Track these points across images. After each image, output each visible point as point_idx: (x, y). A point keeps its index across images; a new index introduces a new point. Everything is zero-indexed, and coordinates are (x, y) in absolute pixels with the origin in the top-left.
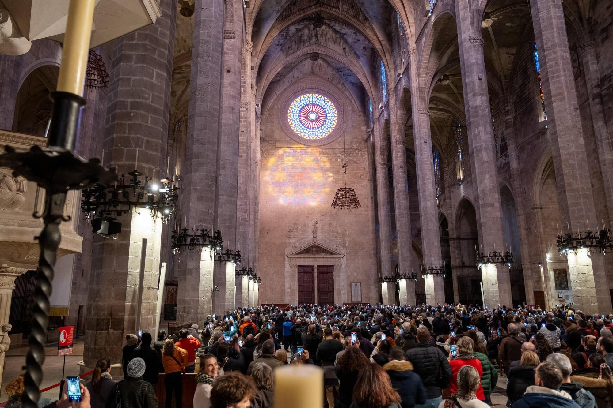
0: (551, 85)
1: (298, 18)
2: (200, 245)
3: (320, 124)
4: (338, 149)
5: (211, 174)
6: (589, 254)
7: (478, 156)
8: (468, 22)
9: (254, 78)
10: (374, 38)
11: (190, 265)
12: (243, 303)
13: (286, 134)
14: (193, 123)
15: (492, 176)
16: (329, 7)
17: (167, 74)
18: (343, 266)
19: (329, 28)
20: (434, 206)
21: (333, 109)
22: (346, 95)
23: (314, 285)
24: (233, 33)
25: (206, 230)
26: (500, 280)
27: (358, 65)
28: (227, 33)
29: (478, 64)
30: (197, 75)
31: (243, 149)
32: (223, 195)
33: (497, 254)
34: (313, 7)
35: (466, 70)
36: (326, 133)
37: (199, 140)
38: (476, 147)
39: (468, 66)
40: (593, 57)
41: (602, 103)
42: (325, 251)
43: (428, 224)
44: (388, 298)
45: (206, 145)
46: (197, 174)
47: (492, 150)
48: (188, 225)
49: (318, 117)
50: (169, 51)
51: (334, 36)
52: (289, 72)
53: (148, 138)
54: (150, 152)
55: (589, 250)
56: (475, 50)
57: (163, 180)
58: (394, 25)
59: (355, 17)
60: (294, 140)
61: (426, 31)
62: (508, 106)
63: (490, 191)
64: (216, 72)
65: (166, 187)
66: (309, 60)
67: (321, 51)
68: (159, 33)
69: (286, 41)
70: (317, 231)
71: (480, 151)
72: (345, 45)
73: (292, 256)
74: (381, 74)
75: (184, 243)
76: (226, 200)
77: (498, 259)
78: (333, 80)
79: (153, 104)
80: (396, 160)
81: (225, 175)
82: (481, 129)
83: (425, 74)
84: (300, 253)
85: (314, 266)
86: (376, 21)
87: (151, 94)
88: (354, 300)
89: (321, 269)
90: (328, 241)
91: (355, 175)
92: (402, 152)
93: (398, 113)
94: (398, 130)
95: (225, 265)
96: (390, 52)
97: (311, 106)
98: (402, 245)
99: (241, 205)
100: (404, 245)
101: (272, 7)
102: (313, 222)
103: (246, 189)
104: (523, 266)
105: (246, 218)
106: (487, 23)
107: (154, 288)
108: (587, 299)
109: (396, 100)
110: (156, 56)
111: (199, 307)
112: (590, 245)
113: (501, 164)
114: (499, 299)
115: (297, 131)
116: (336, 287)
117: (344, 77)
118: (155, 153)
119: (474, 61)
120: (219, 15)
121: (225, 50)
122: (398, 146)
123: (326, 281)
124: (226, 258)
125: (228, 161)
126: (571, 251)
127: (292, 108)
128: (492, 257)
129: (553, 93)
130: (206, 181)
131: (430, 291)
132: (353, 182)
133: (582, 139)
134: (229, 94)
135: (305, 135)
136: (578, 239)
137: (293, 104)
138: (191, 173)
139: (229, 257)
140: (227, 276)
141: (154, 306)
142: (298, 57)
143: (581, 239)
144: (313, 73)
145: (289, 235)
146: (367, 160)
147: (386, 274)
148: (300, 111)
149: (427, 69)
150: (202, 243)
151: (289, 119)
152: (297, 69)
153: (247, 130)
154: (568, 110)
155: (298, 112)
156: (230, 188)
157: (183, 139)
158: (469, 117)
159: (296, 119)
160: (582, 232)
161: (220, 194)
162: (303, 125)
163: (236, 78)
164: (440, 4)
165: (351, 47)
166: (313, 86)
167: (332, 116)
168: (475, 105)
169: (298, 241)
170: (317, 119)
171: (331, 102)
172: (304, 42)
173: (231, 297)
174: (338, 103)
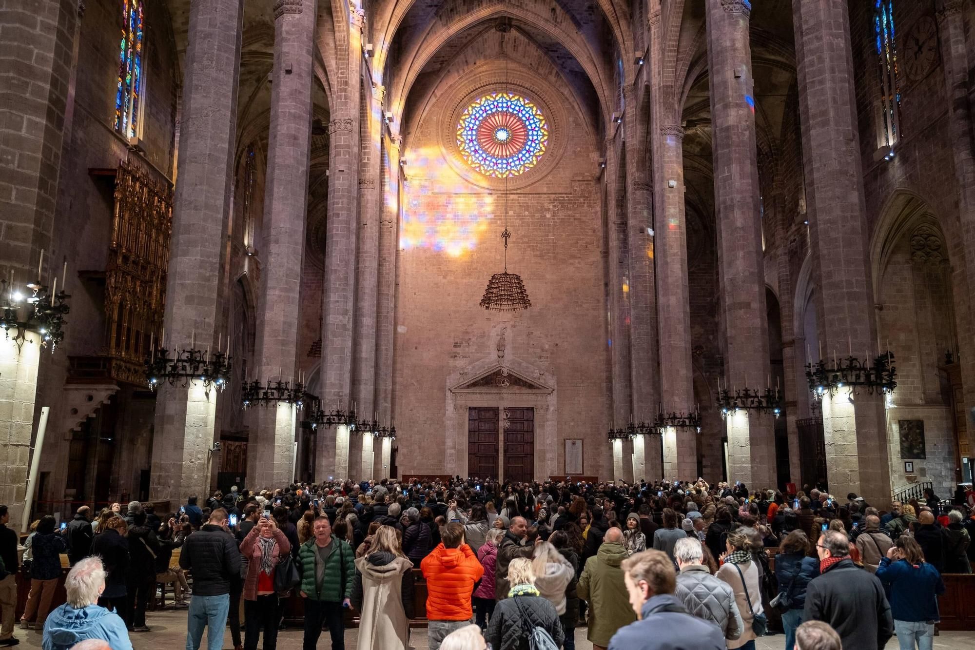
0: (809, 97)
2: (187, 375)
3: (515, 150)
4: (546, 196)
5: (211, 259)
6: (852, 397)
7: (727, 217)
11: (171, 408)
12: (337, 471)
13: (452, 168)
17: (48, 120)
18: (552, 409)
20: (682, 302)
21: (541, 121)
22: (562, 93)
23: (498, 443)
24: (298, 4)
25: (199, 351)
26: (753, 439)
27: (578, 39)
28: (287, 4)
29: (735, 50)
30: (191, 93)
31: (342, 202)
32: (274, 288)
33: (752, 393)
35: (716, 60)
36: (527, 165)
37: (191, 203)
38: (724, 202)
39: (718, 53)
40: (959, 30)
41: (969, 117)
42: (519, 382)
43: (670, 336)
44: (623, 468)
45: (203, 211)
46: (186, 259)
47: (752, 206)
48: (169, 342)
49: (513, 136)
50: (53, 83)
52: (458, 53)
53: (10, 223)
54: (13, 243)
55: (851, 389)
56: (730, 24)
57: (29, 285)
60: (466, 181)
63: (744, 282)
64: (225, 87)
65: (35, 295)
66: (493, 30)
67: (516, 12)
68: (34, 58)
70: (504, 346)
71: (730, 208)
72: (554, 3)
73: (458, 391)
76: (280, 296)
77: (752, 402)
78: (540, 68)
79: (19, 170)
80: (633, 218)
81: (279, 254)
82: (735, 168)
83: (675, 62)
84: (474, 384)
85: (498, 408)
87: (18, 155)
88: (569, 470)
89: (510, 413)
90: (524, 364)
91: (577, 243)
92: (644, 203)
93: (638, 131)
94: (638, 163)
95: (275, 406)
96: (628, 17)
97: (500, 117)
98: (638, 373)
99: (338, 301)
100: (642, 372)
102: (499, 329)
103: (347, 273)
105: (345, 325)
107: (19, 445)
108: (844, 474)
110: (28, 95)
111: (183, 475)
112: (854, 380)
114: (750, 473)
115: (473, 162)
116: (538, 446)
117: (560, 62)
118: (23, 245)
119: (729, 44)
121: (284, 35)
122: (637, 192)
123: (519, 436)
124: (276, 395)
125: (283, 229)
126: (826, 391)
127: (464, 120)
128: (741, 398)
129: (812, 112)
130: (201, 271)
131: (669, 457)
132: (573, 257)
133: (856, 194)
134: (289, 112)
135: (489, 168)
136: (833, 371)
137: (466, 112)
138: (176, 257)
139: (283, 394)
140: (278, 427)
141: (19, 471)
142: (471, 27)
143: (838, 370)
144: (502, 54)
145: (455, 353)
146: (600, 216)
147: (620, 424)
148: (479, 126)
149: (678, 52)
150: (191, 372)
151: (459, 141)
152: (472, 47)
153: (349, 169)
154: (833, 142)
155: (475, 127)
156: (287, 275)
157: (258, 180)
158: (716, 146)
159: (471, 141)
160: (840, 359)
161: (269, 285)
162: (484, 152)
163: (301, 84)
165: (565, 6)
166: (503, 79)
167: (537, 135)
168: (725, 125)
169: (470, 363)
170: (512, 140)
171: (537, 108)
172: (479, 0)
173: (285, 461)
174: (548, 110)
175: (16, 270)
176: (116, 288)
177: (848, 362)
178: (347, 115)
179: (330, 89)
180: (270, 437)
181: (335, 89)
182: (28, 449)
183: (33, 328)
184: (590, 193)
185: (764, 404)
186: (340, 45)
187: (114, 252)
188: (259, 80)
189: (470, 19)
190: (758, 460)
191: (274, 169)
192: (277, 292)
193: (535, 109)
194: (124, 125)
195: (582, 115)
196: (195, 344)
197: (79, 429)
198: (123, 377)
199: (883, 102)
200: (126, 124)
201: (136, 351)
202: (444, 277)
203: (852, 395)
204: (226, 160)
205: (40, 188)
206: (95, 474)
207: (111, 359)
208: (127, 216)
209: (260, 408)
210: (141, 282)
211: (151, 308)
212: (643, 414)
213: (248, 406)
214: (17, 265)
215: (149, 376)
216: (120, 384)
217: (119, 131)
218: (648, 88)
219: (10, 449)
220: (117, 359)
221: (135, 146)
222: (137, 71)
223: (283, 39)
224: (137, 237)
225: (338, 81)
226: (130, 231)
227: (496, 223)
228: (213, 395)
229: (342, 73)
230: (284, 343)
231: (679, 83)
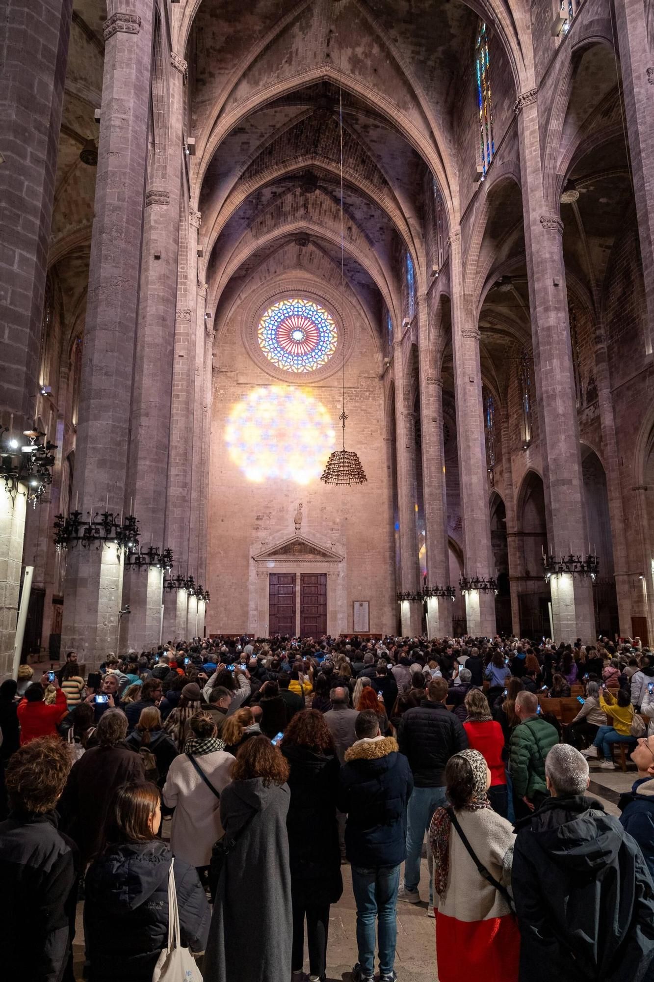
1: (275, 175)
2: (100, 539)
3: (309, 349)
4: (336, 389)
5: (121, 424)
7: (549, 405)
8: (540, 193)
9: (203, 270)
10: (397, 213)
11: (85, 571)
13: (254, 362)
14: (93, 340)
15: (569, 436)
16: (325, 160)
17: (38, 258)
18: (342, 574)
19: (326, 194)
20: (482, 481)
21: (331, 324)
22: (351, 302)
23: (295, 605)
24: (166, 196)
25: (111, 515)
26: (577, 600)
27: (371, 255)
28: (155, 195)
29: (554, 261)
30: (100, 262)
31: (182, 385)
32: (145, 458)
33: (575, 558)
34: (300, 159)
35: (535, 269)
36: (319, 362)
37: (101, 369)
38: (547, 392)
39: (538, 264)
42: (313, 551)
43: (472, 510)
44: (411, 626)
45: (114, 378)
46: (97, 424)
47: (571, 396)
48: (82, 505)
49: (307, 337)
50: (43, 220)
51: (334, 207)
52: (261, 263)
54: (6, 386)
56: (548, 239)
57: (27, 433)
58: (428, 193)
59: (366, 178)
60: (267, 373)
61: (476, 205)
62: (600, 328)
63: (566, 461)
65: (32, 443)
66: (293, 244)
67: (315, 229)
68: (24, 190)
69: (256, 212)
70: (300, 519)
71: (553, 397)
72: (351, 223)
73: (260, 559)
74: (407, 272)
75: (74, 535)
76: (150, 466)
77: (576, 567)
78: (332, 278)
79: (12, 307)
80: (426, 409)
81: (149, 427)
82: (556, 362)
83: (474, 274)
84: (275, 553)
85: (295, 574)
86: (401, 186)
87: (10, 291)
88: (357, 629)
89: (306, 579)
90: (318, 536)
91: (363, 431)
92: (435, 396)
93: (432, 334)
94: (430, 361)
95: (146, 571)
96: (421, 237)
97: (296, 320)
98: (432, 543)
99: (177, 475)
100: (435, 542)
101: (234, 156)
102: (296, 504)
103: (186, 449)
104: (616, 578)
105: (184, 497)
106: (570, 196)
107: (9, 609)
109: (429, 314)
110: (19, 228)
111: (98, 638)
113: (587, 420)
114: (575, 629)
115: (272, 358)
116: (330, 608)
117: (350, 274)
118: (14, 388)
119: (547, 256)
120: (139, 164)
121: (152, 223)
122: (430, 386)
123: (313, 599)
124: (147, 561)
125: (153, 404)
128: (566, 564)
130: (112, 435)
131: (473, 616)
132: (360, 443)
134: (158, 295)
135: (286, 364)
137: (266, 314)
139: (153, 560)
140: (149, 590)
141: (10, 637)
142: (276, 240)
144: (299, 265)
145: (257, 525)
146: (383, 408)
148: (278, 327)
149: (477, 266)
150: (104, 535)
151: (260, 339)
152: (274, 258)
153: (188, 354)
155: (274, 328)
156: (157, 447)
158: (538, 344)
159: (271, 339)
161: (139, 456)
162: (282, 349)
163: (169, 269)
164: (498, 163)
165: (360, 226)
166: (299, 287)
167: (328, 337)
168: (546, 325)
169: (270, 534)
170: (306, 340)
171: (328, 314)
172: (285, 215)
173: (155, 623)
174: (338, 316)
178: (186, 306)
180: (144, 600)
182: (16, 613)
183: (24, 480)
184: (374, 387)
186: (181, 243)
189: (276, 233)
190: (583, 618)
192: (148, 463)
193: (326, 314)
195: (368, 321)
196: (108, 508)
205: (31, 330)
209: (132, 572)
223: (151, 228)
227: (294, 411)
228: (122, 560)
229: (184, 268)
230: (154, 511)
231: (477, 293)
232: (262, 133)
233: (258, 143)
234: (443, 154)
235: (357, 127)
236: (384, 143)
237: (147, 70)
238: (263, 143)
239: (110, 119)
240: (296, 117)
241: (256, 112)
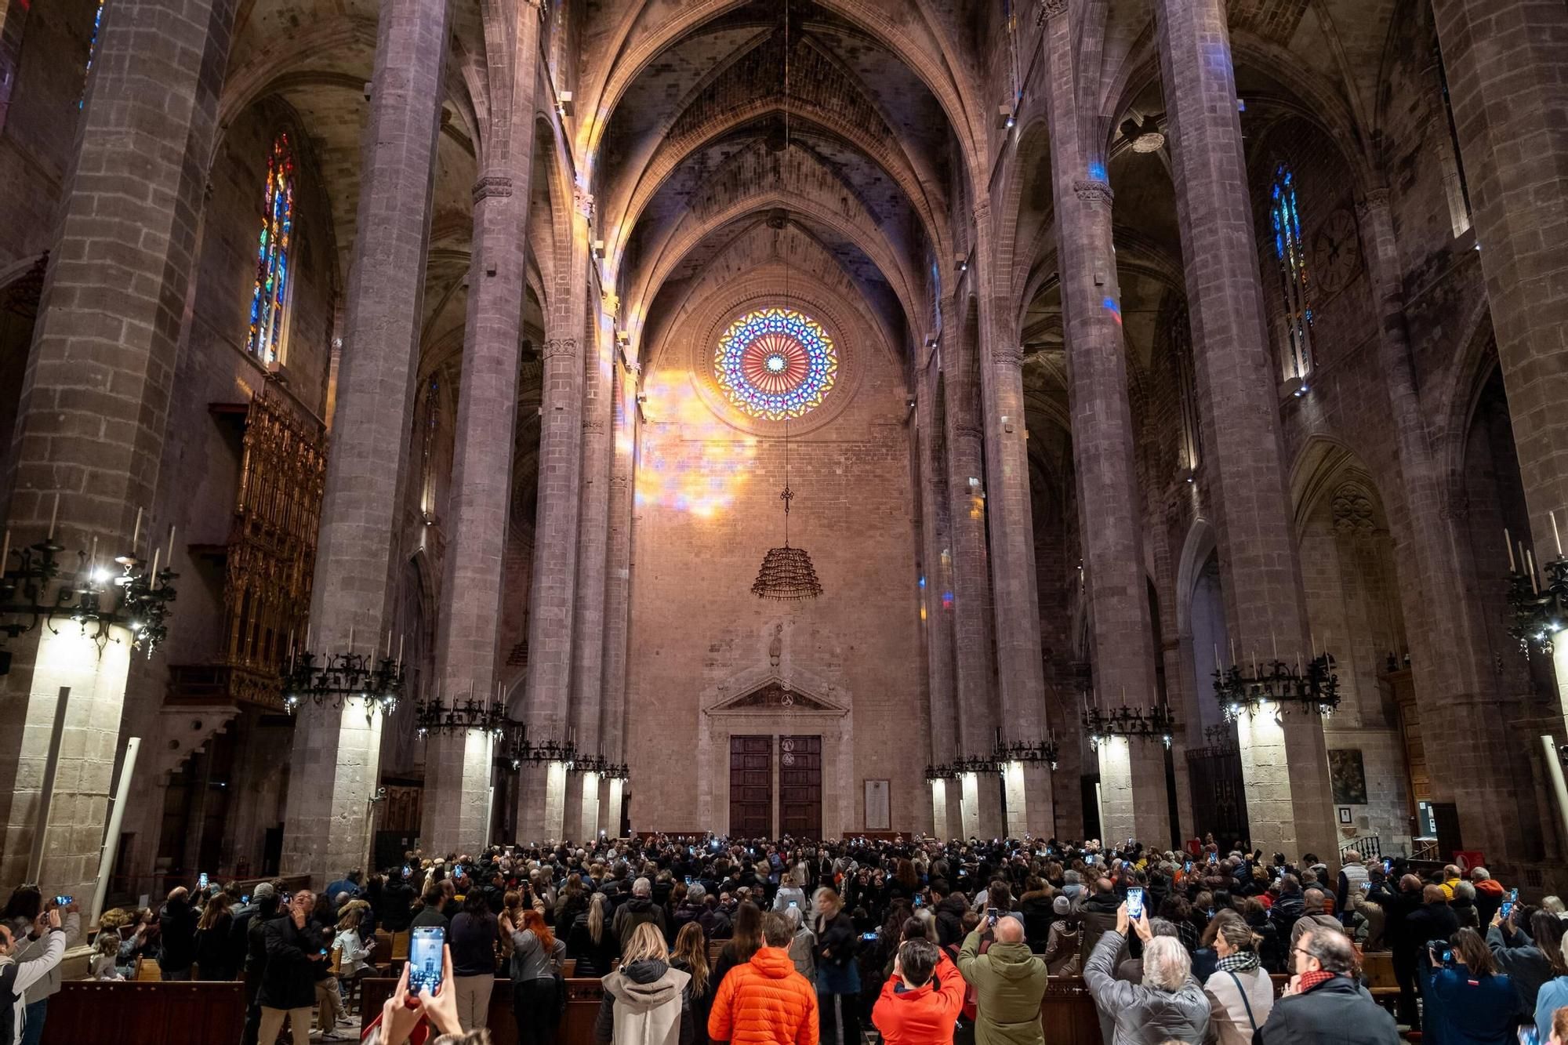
1: (720, 129)
2: (341, 691)
3: (793, 384)
4: (835, 445)
5: (379, 526)
6: (1280, 716)
7: (1090, 470)
8: (1074, 147)
9: (611, 276)
10: (907, 175)
11: (316, 740)
12: (547, 828)
13: (707, 407)
15: (1122, 519)
16: (797, 103)
18: (846, 737)
19: (805, 151)
20: (1027, 588)
21: (827, 345)
22: (856, 309)
23: (771, 786)
24: (506, 184)
25: (359, 657)
26: (1137, 779)
27: (878, 237)
28: (491, 184)
29: (1095, 249)
31: (560, 451)
32: (465, 568)
33: (1131, 712)
34: (758, 103)
35: (1069, 261)
36: (810, 404)
37: (353, 447)
38: (1087, 450)
39: (1072, 253)
40: (1386, 228)
41: (1407, 339)
42: (799, 700)
43: (1012, 635)
45: (371, 459)
46: (344, 526)
47: (1123, 455)
48: (316, 643)
49: (790, 365)
50: (167, 276)
51: (818, 169)
52: (716, 256)
53: (95, 469)
54: (98, 498)
55: (1279, 707)
56: (1086, 215)
57: (119, 559)
58: (952, 144)
59: (859, 125)
60: (728, 424)
61: (1006, 161)
63: (1116, 559)
64: (406, 290)
65: (128, 573)
66: (764, 226)
67: (794, 203)
69: (700, 183)
70: (779, 649)
71: (1096, 458)
72: (845, 192)
73: (715, 712)
76: (473, 580)
77: (1134, 726)
78: (826, 275)
79: (113, 395)
80: (956, 474)
81: (472, 521)
82: (1099, 404)
84: (738, 704)
85: (771, 737)
86: (910, 135)
87: (112, 373)
88: (870, 822)
89: (789, 744)
90: (808, 675)
91: (878, 509)
92: (970, 454)
93: (961, 358)
94: (961, 400)
95: (463, 736)
96: (945, 209)
97: (773, 339)
98: (967, 686)
99: (551, 588)
101: (656, 106)
102: (772, 626)
105: (561, 620)
106: (1149, 141)
107: (92, 795)
108: (1274, 828)
109: (957, 327)
111: (331, 837)
112: (1281, 693)
114: (1133, 826)
115: (736, 400)
116: (827, 791)
117: (853, 267)
118: (112, 501)
119: (1085, 241)
121: (486, 224)
122: (962, 439)
123: (801, 775)
124: (465, 720)
125: (479, 486)
126: (1242, 709)
127: (724, 344)
128: (1117, 719)
129: (1208, 327)
130: (365, 543)
131: (1015, 805)
132: (872, 527)
133: (1272, 437)
134: (491, 328)
135: (757, 409)
136: (1252, 681)
137: (727, 333)
138: (331, 522)
139: (474, 718)
140: (466, 764)
141: (90, 833)
142: (735, 221)
143: (1259, 680)
144: (775, 257)
145: (710, 659)
147: (941, 757)
148: (745, 352)
149: (1014, 254)
150: (347, 687)
151: (718, 371)
152: (736, 249)
153: (570, 405)
154: (1238, 369)
155: (739, 353)
156: (484, 551)
157: (443, 423)
158: (1073, 376)
159: (734, 371)
160: (1261, 665)
161: (458, 565)
162: (752, 385)
163: (510, 290)
164: (1028, 100)
165: (859, 195)
166: (777, 290)
167: (823, 364)
168: (1084, 348)
169: (733, 674)
170: (788, 371)
171: (823, 328)
172: (746, 186)
173: (476, 815)
174: (837, 332)
175: (101, 537)
176: (241, 568)
177: (1273, 669)
178: (568, 334)
179: (545, 299)
180: (455, 780)
181: (552, 299)
182: (106, 801)
183: (122, 621)
184: (895, 440)
185: (1150, 729)
186: (561, 241)
187: (239, 519)
188: (447, 288)
189: (733, 211)
190: (1143, 808)
191: (468, 403)
192: (469, 574)
193: (819, 329)
194: (261, 345)
195: (882, 336)
196: (353, 647)
197: (180, 770)
198: (246, 694)
199: (1288, 321)
200: (264, 344)
201: (266, 658)
202: (697, 555)
203: (1280, 714)
204: (404, 389)
205: (141, 421)
206: (200, 835)
207: (230, 668)
208: (260, 469)
209: (442, 738)
210: (277, 560)
211: (289, 598)
212: (974, 743)
213: (424, 735)
214: (103, 531)
215: (286, 694)
216: (241, 704)
217: (254, 353)
218: (974, 303)
219: (79, 801)
220: (238, 669)
221: (275, 374)
222: (281, 273)
224: (273, 499)
225: (557, 290)
226: (263, 490)
227: (768, 481)
228: (378, 720)
229: (562, 278)
230: (477, 646)
231: (1016, 294)
232: (696, 69)
233: (692, 85)
234: (960, 87)
235: (841, 52)
236: (883, 72)
237: (438, 24)
238: (699, 84)
239: (381, 98)
240: (746, 43)
241: (681, 42)
